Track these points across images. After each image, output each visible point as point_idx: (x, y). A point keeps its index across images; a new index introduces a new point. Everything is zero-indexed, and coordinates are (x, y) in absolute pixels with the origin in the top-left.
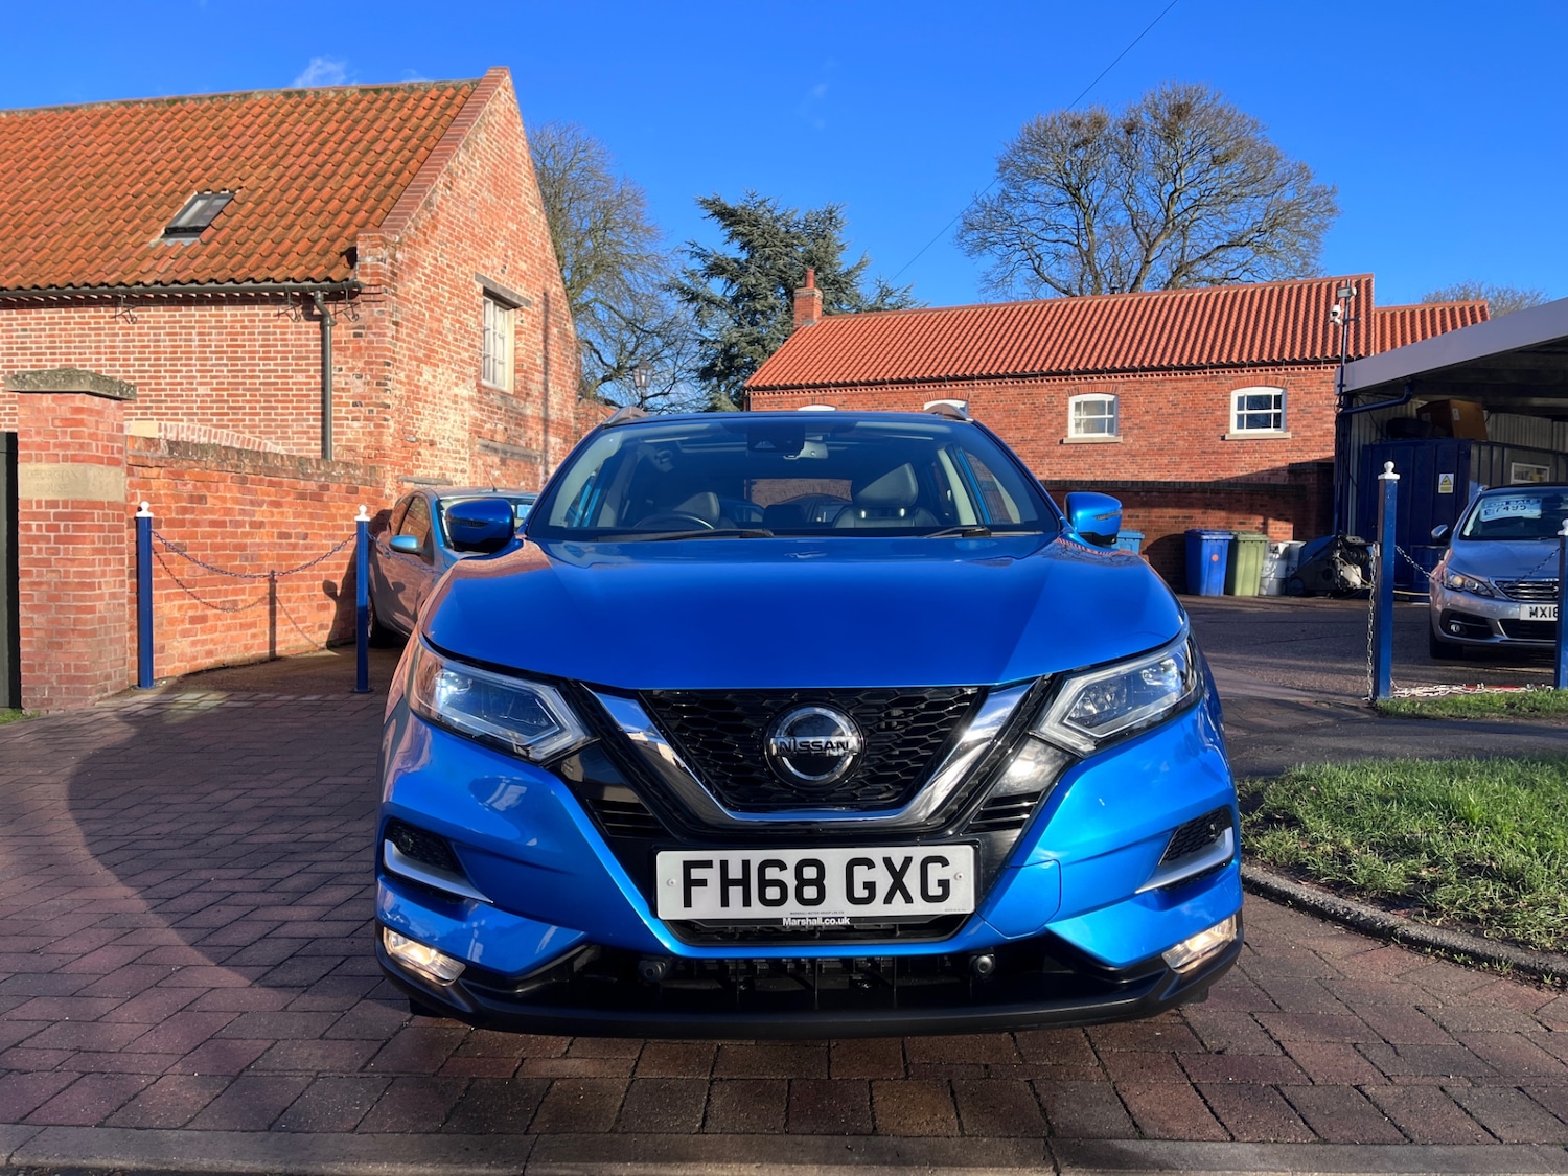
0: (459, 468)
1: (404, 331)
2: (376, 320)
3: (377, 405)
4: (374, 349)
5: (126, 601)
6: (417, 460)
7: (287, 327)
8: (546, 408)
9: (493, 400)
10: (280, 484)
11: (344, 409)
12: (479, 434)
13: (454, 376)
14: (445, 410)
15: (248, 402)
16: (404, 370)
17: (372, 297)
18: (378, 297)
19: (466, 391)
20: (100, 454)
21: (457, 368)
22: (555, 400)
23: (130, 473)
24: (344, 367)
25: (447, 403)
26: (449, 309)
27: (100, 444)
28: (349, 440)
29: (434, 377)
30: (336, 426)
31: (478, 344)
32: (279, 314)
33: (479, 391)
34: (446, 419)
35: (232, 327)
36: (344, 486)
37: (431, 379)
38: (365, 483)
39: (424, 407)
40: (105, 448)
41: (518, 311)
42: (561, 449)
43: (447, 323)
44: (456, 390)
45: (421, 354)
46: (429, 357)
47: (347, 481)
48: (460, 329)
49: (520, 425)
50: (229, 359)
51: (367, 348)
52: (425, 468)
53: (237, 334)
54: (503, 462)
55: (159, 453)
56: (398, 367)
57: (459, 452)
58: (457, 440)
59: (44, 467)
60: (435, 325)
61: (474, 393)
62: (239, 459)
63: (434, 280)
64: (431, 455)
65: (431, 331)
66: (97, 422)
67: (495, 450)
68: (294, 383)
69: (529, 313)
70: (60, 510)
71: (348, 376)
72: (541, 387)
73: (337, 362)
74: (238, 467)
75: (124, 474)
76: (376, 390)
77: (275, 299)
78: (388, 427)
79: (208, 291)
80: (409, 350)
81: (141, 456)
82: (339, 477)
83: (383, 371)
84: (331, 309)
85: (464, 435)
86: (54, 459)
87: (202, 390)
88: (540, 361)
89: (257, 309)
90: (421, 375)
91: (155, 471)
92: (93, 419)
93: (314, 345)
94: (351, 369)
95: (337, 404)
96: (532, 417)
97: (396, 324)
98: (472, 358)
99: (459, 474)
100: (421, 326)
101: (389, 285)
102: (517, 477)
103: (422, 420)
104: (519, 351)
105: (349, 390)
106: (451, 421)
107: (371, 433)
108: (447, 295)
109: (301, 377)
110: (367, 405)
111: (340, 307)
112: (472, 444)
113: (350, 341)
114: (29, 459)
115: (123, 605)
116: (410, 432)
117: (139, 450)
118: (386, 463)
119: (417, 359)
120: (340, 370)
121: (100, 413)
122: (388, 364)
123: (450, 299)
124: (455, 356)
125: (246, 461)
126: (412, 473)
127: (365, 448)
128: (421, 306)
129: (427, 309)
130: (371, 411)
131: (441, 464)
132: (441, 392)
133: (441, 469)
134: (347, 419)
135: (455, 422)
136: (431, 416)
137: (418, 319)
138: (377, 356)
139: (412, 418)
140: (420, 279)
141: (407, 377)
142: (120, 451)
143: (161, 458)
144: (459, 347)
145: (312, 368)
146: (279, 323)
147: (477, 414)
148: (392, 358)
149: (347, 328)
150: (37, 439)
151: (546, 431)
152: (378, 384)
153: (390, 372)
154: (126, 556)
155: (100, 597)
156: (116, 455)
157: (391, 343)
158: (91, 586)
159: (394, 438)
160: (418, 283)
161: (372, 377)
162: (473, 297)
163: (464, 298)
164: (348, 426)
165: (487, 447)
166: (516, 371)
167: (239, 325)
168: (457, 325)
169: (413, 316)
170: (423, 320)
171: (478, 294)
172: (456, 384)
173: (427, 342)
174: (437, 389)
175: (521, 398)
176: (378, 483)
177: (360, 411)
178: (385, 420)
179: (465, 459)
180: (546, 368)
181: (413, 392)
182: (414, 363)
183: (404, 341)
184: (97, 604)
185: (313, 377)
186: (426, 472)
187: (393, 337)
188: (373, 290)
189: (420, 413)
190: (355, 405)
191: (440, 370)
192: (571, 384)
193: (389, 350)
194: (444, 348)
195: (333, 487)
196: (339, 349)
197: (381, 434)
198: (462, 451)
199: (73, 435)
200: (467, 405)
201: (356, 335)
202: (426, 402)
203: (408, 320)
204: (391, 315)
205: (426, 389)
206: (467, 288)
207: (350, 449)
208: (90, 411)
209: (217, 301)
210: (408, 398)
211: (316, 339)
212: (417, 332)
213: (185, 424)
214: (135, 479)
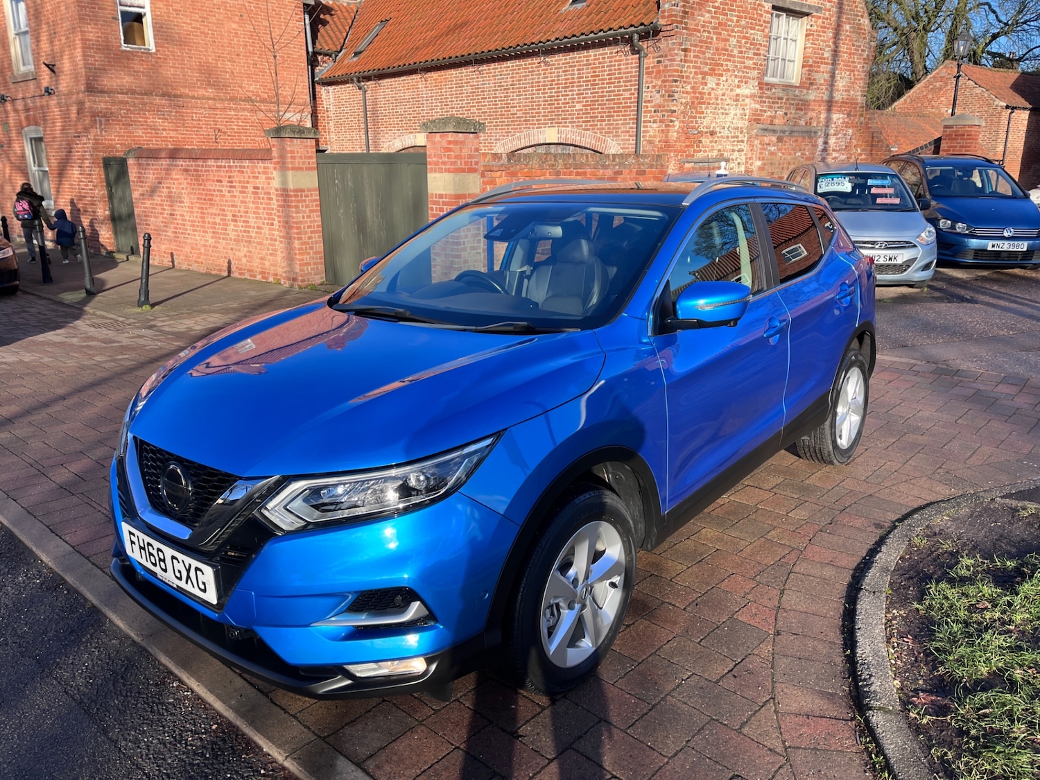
0: (736, 148)
1: (692, 54)
2: (670, 50)
3: (667, 111)
4: (668, 71)
5: (481, 251)
6: (698, 146)
7: (621, 61)
8: (831, 92)
9: (774, 93)
10: (585, 173)
11: (649, 115)
12: (758, 121)
13: (737, 81)
14: (727, 107)
15: (600, 113)
16: (690, 83)
17: (668, 34)
18: (672, 33)
19: (749, 89)
20: (463, 166)
21: (741, 74)
22: (841, 84)
23: (483, 176)
24: (650, 85)
25: (729, 101)
26: (736, 30)
27: (463, 161)
28: (650, 136)
29: (718, 84)
30: (644, 127)
31: (762, 52)
32: (617, 52)
33: (761, 89)
34: (727, 114)
35: (594, 64)
36: (634, 170)
37: (714, 86)
38: (651, 166)
39: (707, 108)
40: (466, 163)
41: (810, 17)
42: (844, 122)
43: (733, 41)
44: (738, 91)
45: (706, 69)
46: (714, 70)
47: (636, 167)
48: (746, 43)
49: (801, 110)
50: (592, 85)
51: (664, 71)
52: (705, 151)
53: (596, 68)
54: (780, 139)
55: (501, 162)
56: (685, 82)
57: (737, 137)
58: (737, 128)
59: (438, 175)
60: (721, 45)
61: (756, 91)
62: (555, 160)
63: (724, 9)
64: (711, 142)
65: (717, 49)
66: (461, 148)
67: (774, 131)
68: (623, 99)
69: (819, 17)
70: (444, 200)
71: (652, 92)
72: (827, 76)
73: (647, 82)
74: (553, 165)
75: (479, 177)
76: (667, 101)
77: (615, 42)
78: (674, 126)
79: (582, 41)
80: (696, 67)
81: (489, 165)
82: (630, 165)
83: (672, 86)
84: (644, 44)
85: (743, 124)
86: (441, 171)
87: (579, 106)
88: (827, 54)
89: (607, 50)
90: (706, 84)
91: (499, 174)
92: (458, 147)
93: (635, 72)
94: (654, 87)
95: (645, 112)
96: (814, 101)
97: (685, 50)
98: (754, 64)
99: (736, 153)
100: (708, 48)
101: (681, 22)
102: (793, 149)
103: (704, 118)
104: (807, 50)
105: (652, 101)
106: (732, 115)
107: (662, 131)
108: (735, 19)
109: (627, 95)
110: (662, 111)
111: (650, 43)
112: (749, 129)
113: (655, 66)
114: (432, 171)
115: (480, 253)
116: (693, 127)
117: (488, 161)
118: (671, 151)
119: (702, 73)
120: (648, 87)
121: (462, 143)
122: (676, 81)
123: (738, 21)
124: (739, 65)
125: (560, 161)
126: (693, 156)
127: (659, 141)
128: (709, 32)
129: (714, 33)
130: (664, 116)
131: (720, 147)
132: (723, 95)
133: (719, 151)
134: (650, 122)
135: (735, 115)
136: (714, 113)
137: (707, 43)
138: (669, 76)
139: (695, 117)
140: (709, 12)
141: (692, 88)
142: (477, 163)
143: (502, 165)
144: (744, 57)
145: (633, 88)
146: (617, 58)
147: (757, 106)
148: (679, 76)
149: (653, 58)
150: (435, 159)
151: (829, 110)
152: (669, 96)
153: (677, 87)
154: (481, 226)
155: (465, 249)
156: (474, 166)
157: (679, 65)
158: (458, 244)
159: (679, 132)
160: (707, 15)
161: (666, 91)
162: (761, 15)
163: (750, 18)
164: (651, 127)
165: (765, 130)
166: (803, 66)
167: (597, 62)
168: (743, 41)
169: (701, 41)
170: (711, 43)
171: (767, 12)
172: (739, 87)
173: (713, 59)
174: (720, 92)
175: (803, 87)
176: (662, 166)
177: (657, 116)
178: (672, 121)
179: (743, 141)
180: (834, 60)
181: (697, 98)
182: (700, 76)
183: (691, 62)
184: (462, 253)
185: (633, 94)
186: (706, 154)
187: (681, 61)
188: (668, 28)
189: (703, 113)
190: (655, 112)
191: (724, 78)
192: (861, 69)
193: (677, 71)
194: (730, 61)
195: (625, 171)
196: (647, 73)
197: (668, 131)
198: (740, 135)
199: (449, 157)
200: (748, 101)
201: (659, 62)
202: (709, 104)
203: (696, 46)
204: (681, 44)
205: (710, 94)
206: (756, 9)
207: (650, 142)
208: (456, 143)
209: (587, 47)
210: (693, 103)
211: (636, 67)
212: (704, 53)
213: (570, 129)
214: (485, 179)
